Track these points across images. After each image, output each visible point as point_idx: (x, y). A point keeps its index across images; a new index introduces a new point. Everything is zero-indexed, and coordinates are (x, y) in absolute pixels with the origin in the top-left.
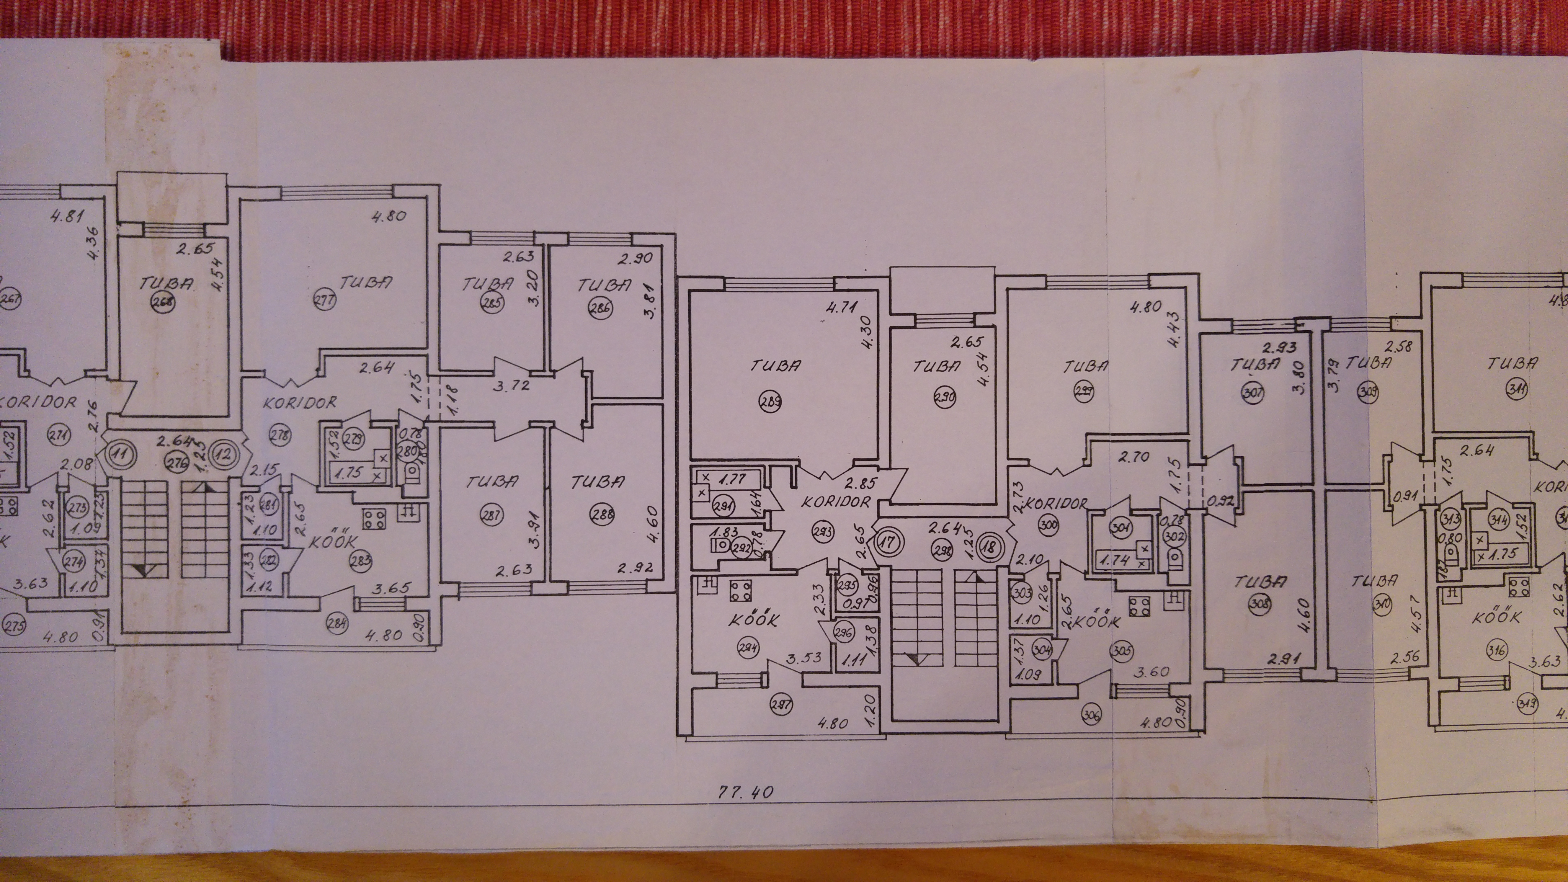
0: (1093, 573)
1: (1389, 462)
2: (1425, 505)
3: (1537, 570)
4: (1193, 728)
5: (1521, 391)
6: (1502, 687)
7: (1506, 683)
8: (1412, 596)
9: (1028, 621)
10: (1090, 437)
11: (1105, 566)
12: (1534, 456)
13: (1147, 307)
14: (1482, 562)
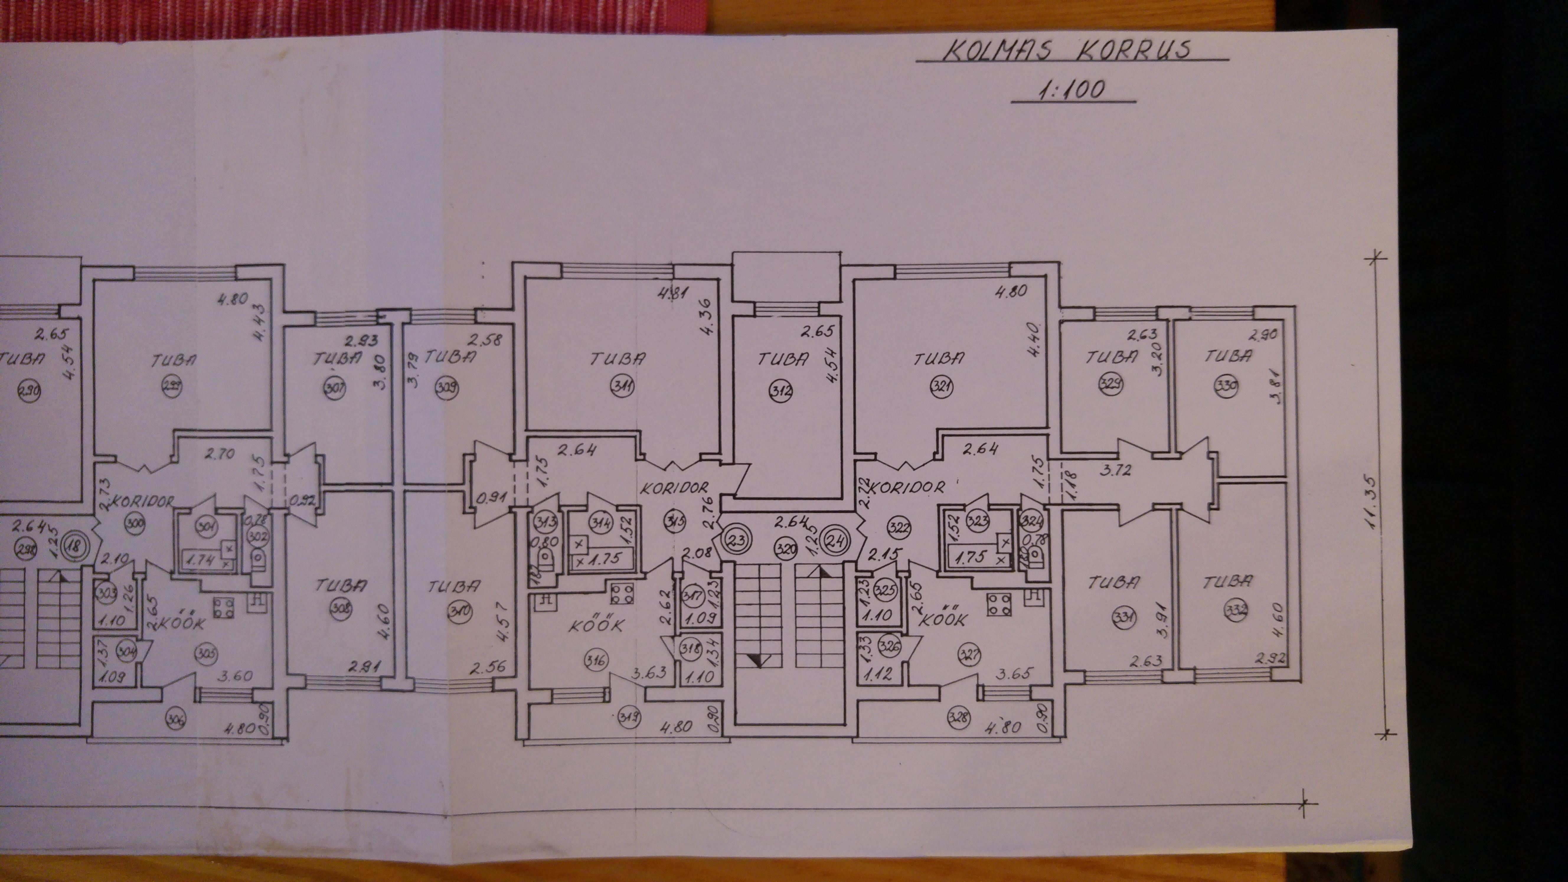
0: (180, 573)
1: (471, 462)
2: (515, 507)
3: (642, 576)
4: (276, 735)
5: (627, 388)
6: (601, 700)
7: (606, 695)
8: (497, 603)
9: (112, 622)
10: (177, 434)
11: (191, 566)
12: (641, 456)
13: (234, 299)
14: (581, 567)
